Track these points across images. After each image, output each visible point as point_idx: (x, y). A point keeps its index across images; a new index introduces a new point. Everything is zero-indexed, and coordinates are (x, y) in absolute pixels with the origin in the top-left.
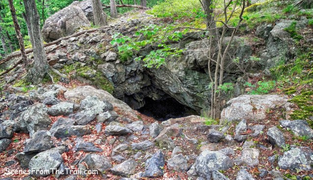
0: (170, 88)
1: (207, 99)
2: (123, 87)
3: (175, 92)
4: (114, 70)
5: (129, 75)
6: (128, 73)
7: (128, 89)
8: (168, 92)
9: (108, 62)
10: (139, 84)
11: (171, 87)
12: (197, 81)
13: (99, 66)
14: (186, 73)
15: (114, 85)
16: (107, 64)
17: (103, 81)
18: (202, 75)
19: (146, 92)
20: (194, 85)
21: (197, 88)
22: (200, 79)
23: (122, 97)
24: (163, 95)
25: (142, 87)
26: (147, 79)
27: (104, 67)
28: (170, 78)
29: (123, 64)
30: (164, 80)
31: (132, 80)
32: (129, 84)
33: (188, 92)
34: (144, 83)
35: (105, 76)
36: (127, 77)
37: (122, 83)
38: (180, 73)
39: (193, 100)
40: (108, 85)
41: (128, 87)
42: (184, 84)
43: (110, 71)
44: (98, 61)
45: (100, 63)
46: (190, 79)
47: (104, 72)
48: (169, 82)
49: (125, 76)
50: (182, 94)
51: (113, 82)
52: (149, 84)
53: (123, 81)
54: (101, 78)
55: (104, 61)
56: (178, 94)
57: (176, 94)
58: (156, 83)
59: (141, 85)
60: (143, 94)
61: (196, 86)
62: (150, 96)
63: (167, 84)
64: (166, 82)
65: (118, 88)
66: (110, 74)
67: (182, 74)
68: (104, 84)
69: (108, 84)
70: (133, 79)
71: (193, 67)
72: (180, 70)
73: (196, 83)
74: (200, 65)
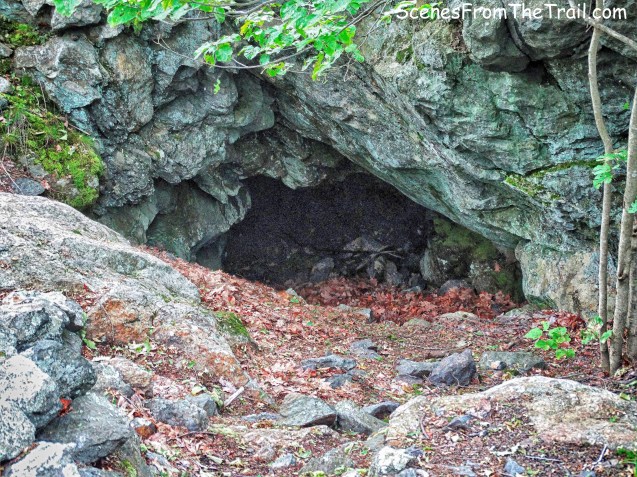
0: (370, 145)
1: (560, 205)
2: (146, 148)
3: (395, 163)
4: (96, 71)
5: (171, 89)
6: (164, 82)
7: (168, 155)
8: (358, 155)
9: (61, 33)
10: (219, 129)
11: (375, 137)
12: (509, 120)
13: (20, 53)
14: (454, 81)
15: (100, 145)
16: (61, 46)
17: (48, 132)
18: (537, 94)
19: (253, 157)
20: (494, 138)
21: (511, 153)
22: (523, 111)
23: (144, 198)
24: (332, 163)
25: (232, 140)
26: (259, 101)
27: (46, 62)
28: (371, 98)
29: (139, 39)
30: (338, 109)
31: (185, 112)
32: (172, 132)
33: (459, 170)
34: (242, 120)
35: (53, 106)
36: (160, 100)
37: (141, 129)
38: (422, 80)
39: (482, 203)
40: (71, 150)
41: (170, 148)
42: (441, 134)
43: (74, 78)
44: (12, 31)
45: (25, 42)
46: (476, 110)
47: (49, 87)
48: (363, 118)
49: (153, 93)
50: (428, 173)
51: (97, 128)
52: (267, 122)
53: (145, 119)
54: (37, 113)
55: (45, 27)
56: (409, 170)
57: (402, 170)
58: (301, 117)
59: (231, 129)
60: (238, 166)
61: (505, 146)
62: (272, 173)
63: (355, 125)
64: (350, 118)
65: (120, 155)
66: (78, 96)
67: (434, 87)
68: (51, 143)
69: (70, 142)
70: (190, 107)
71: (496, 56)
72: (421, 66)
73: (503, 132)
74: (531, 43)
